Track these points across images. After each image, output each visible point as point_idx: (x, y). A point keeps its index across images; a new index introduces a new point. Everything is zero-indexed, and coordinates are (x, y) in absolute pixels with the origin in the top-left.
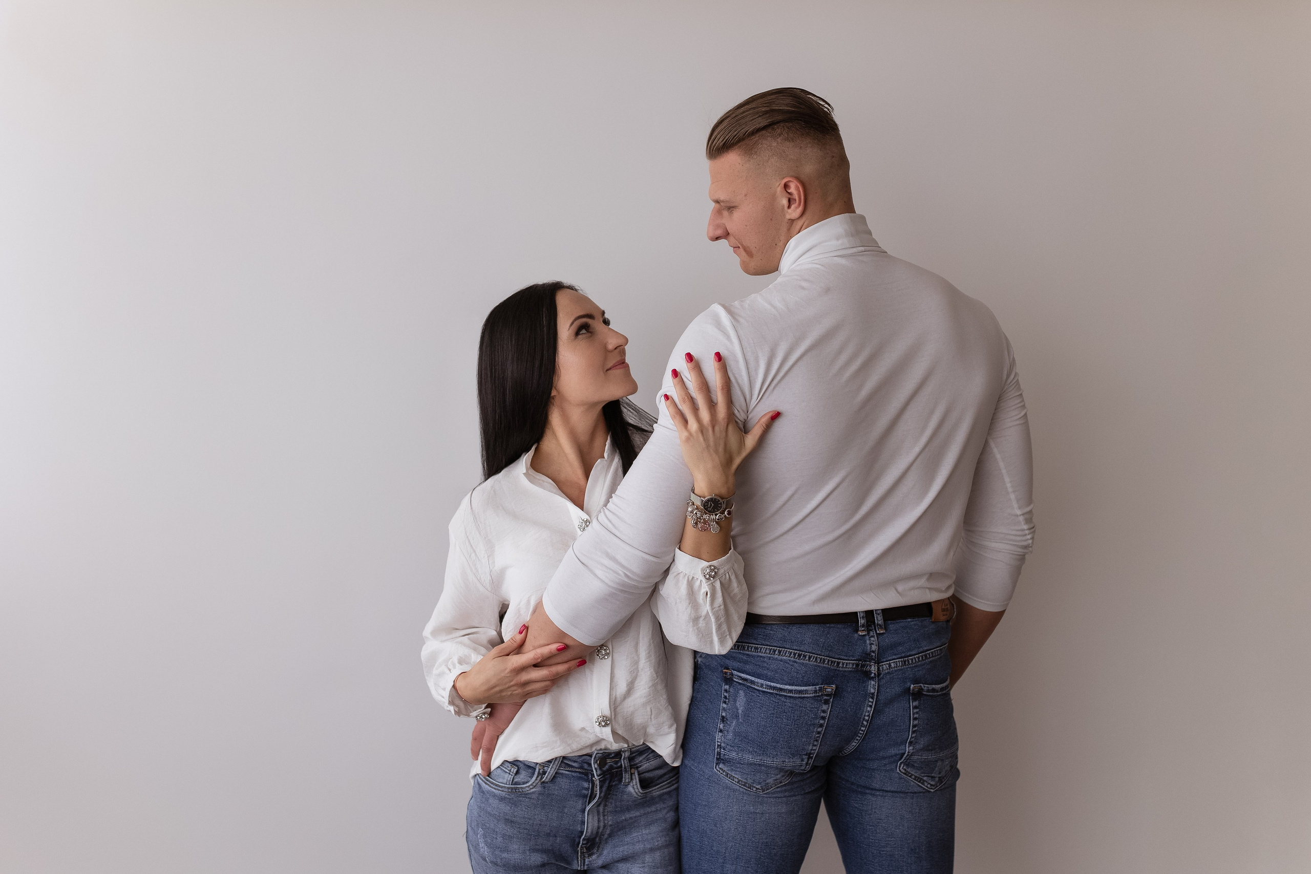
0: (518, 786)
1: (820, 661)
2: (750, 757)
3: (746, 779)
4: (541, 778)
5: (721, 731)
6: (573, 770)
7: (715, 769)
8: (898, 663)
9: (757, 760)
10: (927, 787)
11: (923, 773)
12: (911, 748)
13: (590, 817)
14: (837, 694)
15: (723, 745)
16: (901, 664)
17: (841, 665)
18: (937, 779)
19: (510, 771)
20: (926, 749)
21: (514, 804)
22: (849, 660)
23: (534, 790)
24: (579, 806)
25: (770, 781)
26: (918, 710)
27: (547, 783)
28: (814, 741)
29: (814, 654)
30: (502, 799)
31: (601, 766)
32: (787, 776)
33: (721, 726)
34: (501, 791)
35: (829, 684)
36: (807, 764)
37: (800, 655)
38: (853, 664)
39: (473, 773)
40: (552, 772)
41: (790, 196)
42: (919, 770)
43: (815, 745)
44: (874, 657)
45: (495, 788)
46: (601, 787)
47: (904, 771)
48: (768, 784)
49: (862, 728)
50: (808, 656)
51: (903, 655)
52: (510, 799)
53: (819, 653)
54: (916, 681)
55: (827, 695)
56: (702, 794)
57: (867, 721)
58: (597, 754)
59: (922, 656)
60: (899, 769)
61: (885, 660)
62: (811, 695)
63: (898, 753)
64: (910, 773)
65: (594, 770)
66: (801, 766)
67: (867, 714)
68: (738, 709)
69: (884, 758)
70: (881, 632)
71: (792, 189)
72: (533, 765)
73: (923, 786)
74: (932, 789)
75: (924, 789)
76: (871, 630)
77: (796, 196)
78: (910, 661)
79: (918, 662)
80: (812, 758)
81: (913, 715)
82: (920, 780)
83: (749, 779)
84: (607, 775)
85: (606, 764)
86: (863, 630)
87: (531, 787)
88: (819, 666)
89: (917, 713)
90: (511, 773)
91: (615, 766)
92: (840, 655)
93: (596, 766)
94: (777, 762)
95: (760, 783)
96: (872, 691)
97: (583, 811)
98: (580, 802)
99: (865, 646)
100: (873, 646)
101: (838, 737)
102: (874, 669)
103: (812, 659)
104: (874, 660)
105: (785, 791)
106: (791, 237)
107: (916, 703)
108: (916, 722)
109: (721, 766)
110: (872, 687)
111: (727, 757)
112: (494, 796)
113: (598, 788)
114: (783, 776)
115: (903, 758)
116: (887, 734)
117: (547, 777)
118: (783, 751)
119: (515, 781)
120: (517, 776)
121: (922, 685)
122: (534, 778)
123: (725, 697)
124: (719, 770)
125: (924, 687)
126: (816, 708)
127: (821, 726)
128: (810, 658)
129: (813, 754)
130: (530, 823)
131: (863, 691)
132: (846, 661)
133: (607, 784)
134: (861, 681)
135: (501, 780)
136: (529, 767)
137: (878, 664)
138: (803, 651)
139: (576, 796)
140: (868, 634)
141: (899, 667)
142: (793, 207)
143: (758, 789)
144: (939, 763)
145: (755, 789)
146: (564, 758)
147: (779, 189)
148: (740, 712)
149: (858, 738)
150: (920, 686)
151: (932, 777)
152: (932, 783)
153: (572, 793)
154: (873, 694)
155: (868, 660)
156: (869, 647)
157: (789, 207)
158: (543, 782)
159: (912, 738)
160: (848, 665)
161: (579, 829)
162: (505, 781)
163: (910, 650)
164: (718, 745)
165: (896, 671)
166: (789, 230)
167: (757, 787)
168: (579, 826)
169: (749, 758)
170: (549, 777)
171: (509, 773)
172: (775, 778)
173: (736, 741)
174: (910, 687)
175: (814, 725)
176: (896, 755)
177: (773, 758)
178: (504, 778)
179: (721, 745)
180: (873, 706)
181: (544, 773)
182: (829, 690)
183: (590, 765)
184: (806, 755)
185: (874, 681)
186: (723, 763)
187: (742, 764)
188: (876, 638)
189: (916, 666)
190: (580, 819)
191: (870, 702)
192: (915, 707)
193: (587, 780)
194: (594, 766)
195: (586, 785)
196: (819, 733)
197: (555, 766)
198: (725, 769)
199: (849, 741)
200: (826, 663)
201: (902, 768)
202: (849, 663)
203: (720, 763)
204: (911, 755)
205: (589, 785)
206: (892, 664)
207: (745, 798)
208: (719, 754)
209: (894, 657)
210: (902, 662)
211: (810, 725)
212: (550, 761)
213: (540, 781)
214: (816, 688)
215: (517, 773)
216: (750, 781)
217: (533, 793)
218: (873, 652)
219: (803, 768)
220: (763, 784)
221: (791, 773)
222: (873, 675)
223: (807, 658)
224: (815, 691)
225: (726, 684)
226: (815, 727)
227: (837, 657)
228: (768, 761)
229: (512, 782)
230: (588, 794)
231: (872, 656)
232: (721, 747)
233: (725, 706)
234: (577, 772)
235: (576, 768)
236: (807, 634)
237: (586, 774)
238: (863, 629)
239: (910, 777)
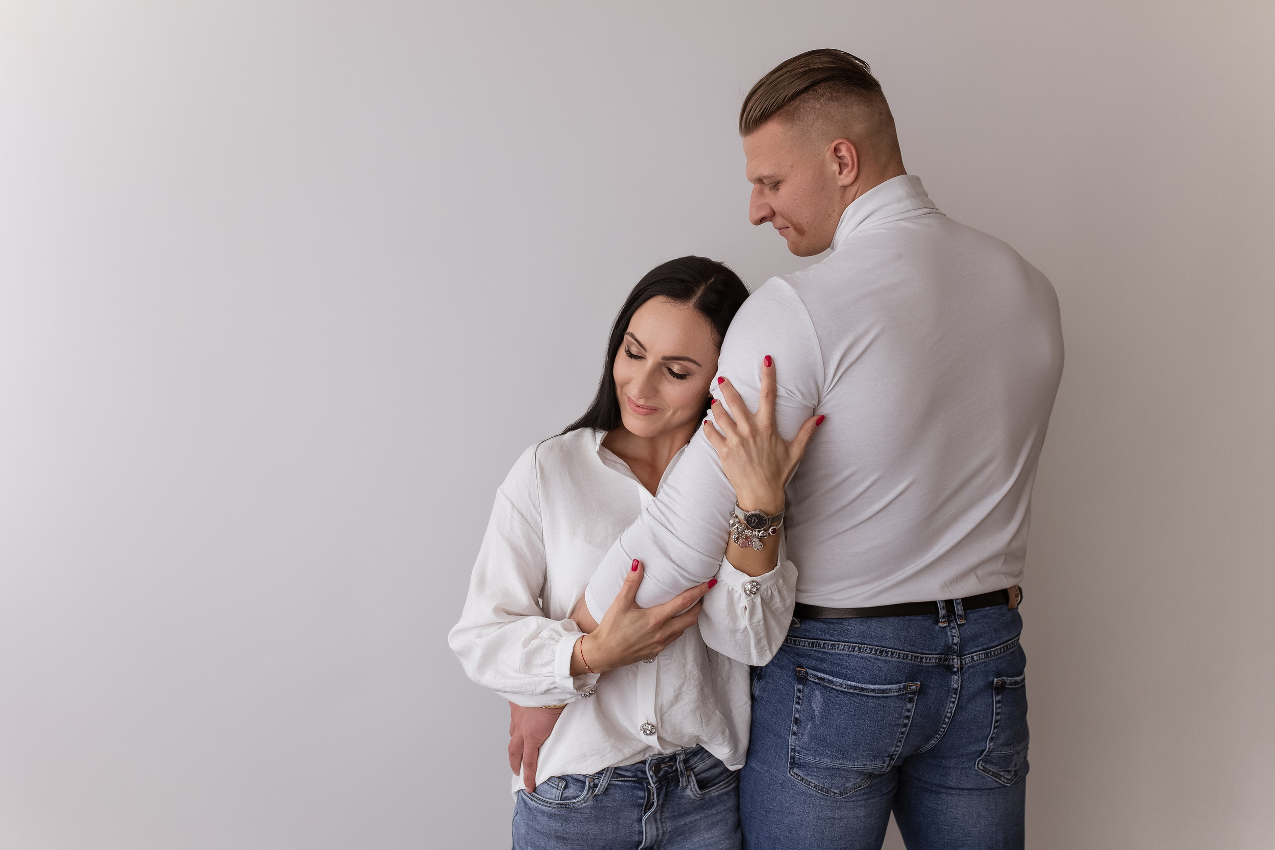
0: (568, 801)
1: (904, 656)
2: (829, 761)
3: (823, 784)
4: (592, 791)
5: (794, 734)
6: (626, 779)
7: (789, 775)
8: (981, 655)
9: (836, 764)
10: (1003, 782)
11: (1000, 768)
12: (992, 744)
13: (648, 826)
14: (921, 692)
15: (797, 748)
16: (983, 657)
17: (924, 660)
18: (1013, 773)
19: (558, 785)
20: (1006, 744)
21: (565, 820)
22: (931, 654)
23: (586, 804)
24: (635, 815)
25: (849, 785)
26: (1000, 705)
27: (599, 795)
28: (898, 742)
29: (896, 649)
30: (551, 816)
31: (657, 771)
32: (867, 779)
33: (795, 729)
34: (549, 807)
35: (913, 680)
36: (888, 765)
37: (881, 652)
38: (936, 658)
39: (515, 789)
40: (604, 784)
41: (840, 161)
42: (996, 765)
43: (898, 746)
44: (956, 650)
45: (542, 805)
46: (658, 795)
47: (982, 768)
48: (846, 788)
49: (944, 726)
50: (890, 653)
51: (985, 647)
52: (560, 815)
53: (902, 648)
54: (998, 675)
55: (911, 693)
56: (774, 799)
57: (949, 718)
58: (651, 760)
59: (1004, 647)
60: (978, 766)
61: (967, 653)
62: (895, 694)
63: (978, 750)
64: (988, 770)
65: (650, 778)
66: (883, 767)
67: (949, 711)
68: (813, 711)
69: (962, 756)
70: (962, 622)
71: (844, 152)
72: (582, 778)
73: (999, 781)
74: (1008, 783)
75: (1001, 784)
76: (952, 621)
77: (848, 160)
78: (993, 653)
79: (1000, 654)
80: (894, 759)
81: (996, 710)
82: (997, 775)
83: (826, 784)
84: (663, 781)
85: (660, 769)
86: (944, 622)
87: (582, 802)
88: (902, 663)
89: (1000, 708)
90: (559, 788)
91: (670, 770)
92: (923, 649)
93: (651, 773)
94: (858, 765)
95: (838, 788)
96: (956, 686)
97: (640, 820)
98: (636, 812)
99: (947, 638)
100: (955, 638)
101: (920, 736)
102: (956, 663)
103: (894, 656)
104: (956, 653)
105: (864, 794)
106: (846, 206)
107: (999, 698)
108: (998, 717)
109: (796, 770)
110: (955, 681)
111: (802, 761)
112: (543, 812)
113: (655, 796)
114: (863, 780)
115: (983, 755)
116: (969, 731)
117: (599, 790)
118: (864, 753)
119: (564, 796)
120: (566, 791)
121: (1005, 678)
122: (585, 793)
123: (798, 698)
124: (793, 774)
125: (1007, 680)
126: (901, 707)
127: (905, 725)
128: (892, 654)
129: (895, 755)
130: (583, 839)
131: (947, 687)
132: (930, 656)
133: (664, 791)
134: (944, 676)
135: (548, 796)
136: (578, 781)
137: (960, 657)
138: (884, 647)
139: (632, 806)
140: (949, 625)
141: (982, 659)
142: (845, 172)
143: (836, 793)
144: (1016, 756)
145: (832, 794)
146: (616, 768)
147: (829, 155)
148: (817, 713)
149: (937, 736)
150: (1004, 679)
151: (1009, 771)
152: (1009, 777)
153: (626, 803)
154: (956, 689)
155: (950, 653)
156: (951, 639)
157: (841, 173)
158: (595, 795)
159: (993, 733)
160: (932, 659)
161: (637, 839)
162: (553, 797)
163: (992, 641)
164: (792, 749)
165: (978, 664)
166: (842, 198)
167: (836, 791)
168: (636, 836)
169: (827, 762)
170: (601, 790)
171: (558, 788)
172: (854, 782)
173: (812, 744)
174: (993, 681)
175: (898, 725)
176: (976, 752)
177: (854, 761)
178: (552, 794)
179: (795, 749)
180: (956, 702)
181: (596, 786)
182: (914, 687)
183: (644, 772)
184: (888, 756)
185: (956, 675)
186: (798, 767)
187: (819, 768)
188: (957, 629)
189: (998, 658)
190: (637, 829)
191: (953, 698)
192: (998, 702)
193: (642, 789)
194: (649, 774)
195: (641, 794)
196: (903, 733)
197: (607, 778)
198: (800, 773)
199: (928, 739)
200: (909, 658)
201: (981, 765)
202: (933, 658)
203: (794, 768)
204: (992, 751)
205: (645, 794)
206: (974, 657)
207: (822, 803)
208: (793, 758)
209: (976, 649)
210: (984, 654)
211: (894, 725)
212: (600, 773)
213: (591, 794)
214: (900, 686)
215: (566, 787)
216: (827, 786)
217: (585, 807)
218: (955, 644)
219: (883, 770)
220: (841, 789)
221: (870, 776)
222: (955, 669)
223: (890, 655)
224: (900, 690)
225: (799, 683)
226: (899, 728)
227: (920, 651)
228: (849, 765)
229: (561, 798)
230: (644, 803)
231: (954, 649)
232: (795, 751)
233: (798, 707)
234: (630, 781)
235: (629, 777)
236: (888, 628)
237: (641, 783)
238: (944, 620)
239: (988, 773)
